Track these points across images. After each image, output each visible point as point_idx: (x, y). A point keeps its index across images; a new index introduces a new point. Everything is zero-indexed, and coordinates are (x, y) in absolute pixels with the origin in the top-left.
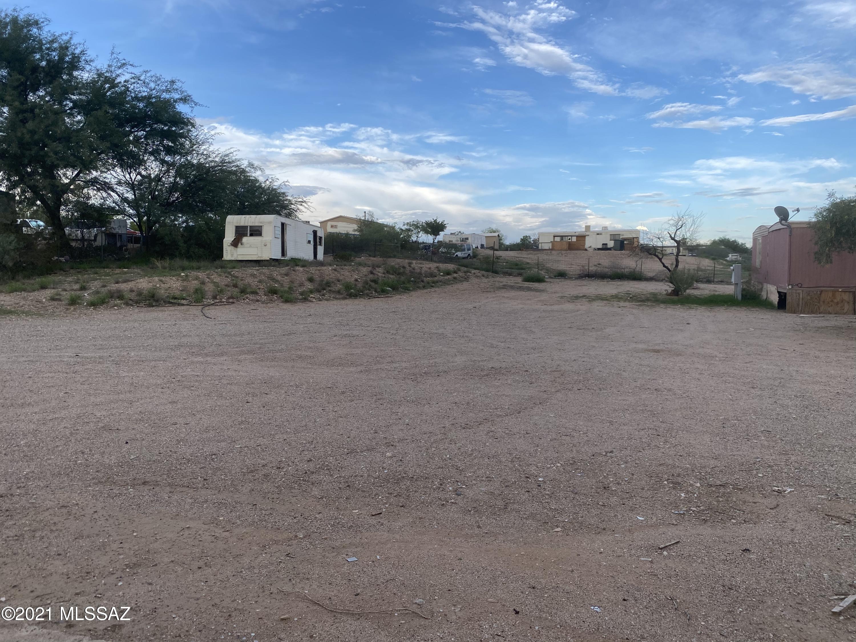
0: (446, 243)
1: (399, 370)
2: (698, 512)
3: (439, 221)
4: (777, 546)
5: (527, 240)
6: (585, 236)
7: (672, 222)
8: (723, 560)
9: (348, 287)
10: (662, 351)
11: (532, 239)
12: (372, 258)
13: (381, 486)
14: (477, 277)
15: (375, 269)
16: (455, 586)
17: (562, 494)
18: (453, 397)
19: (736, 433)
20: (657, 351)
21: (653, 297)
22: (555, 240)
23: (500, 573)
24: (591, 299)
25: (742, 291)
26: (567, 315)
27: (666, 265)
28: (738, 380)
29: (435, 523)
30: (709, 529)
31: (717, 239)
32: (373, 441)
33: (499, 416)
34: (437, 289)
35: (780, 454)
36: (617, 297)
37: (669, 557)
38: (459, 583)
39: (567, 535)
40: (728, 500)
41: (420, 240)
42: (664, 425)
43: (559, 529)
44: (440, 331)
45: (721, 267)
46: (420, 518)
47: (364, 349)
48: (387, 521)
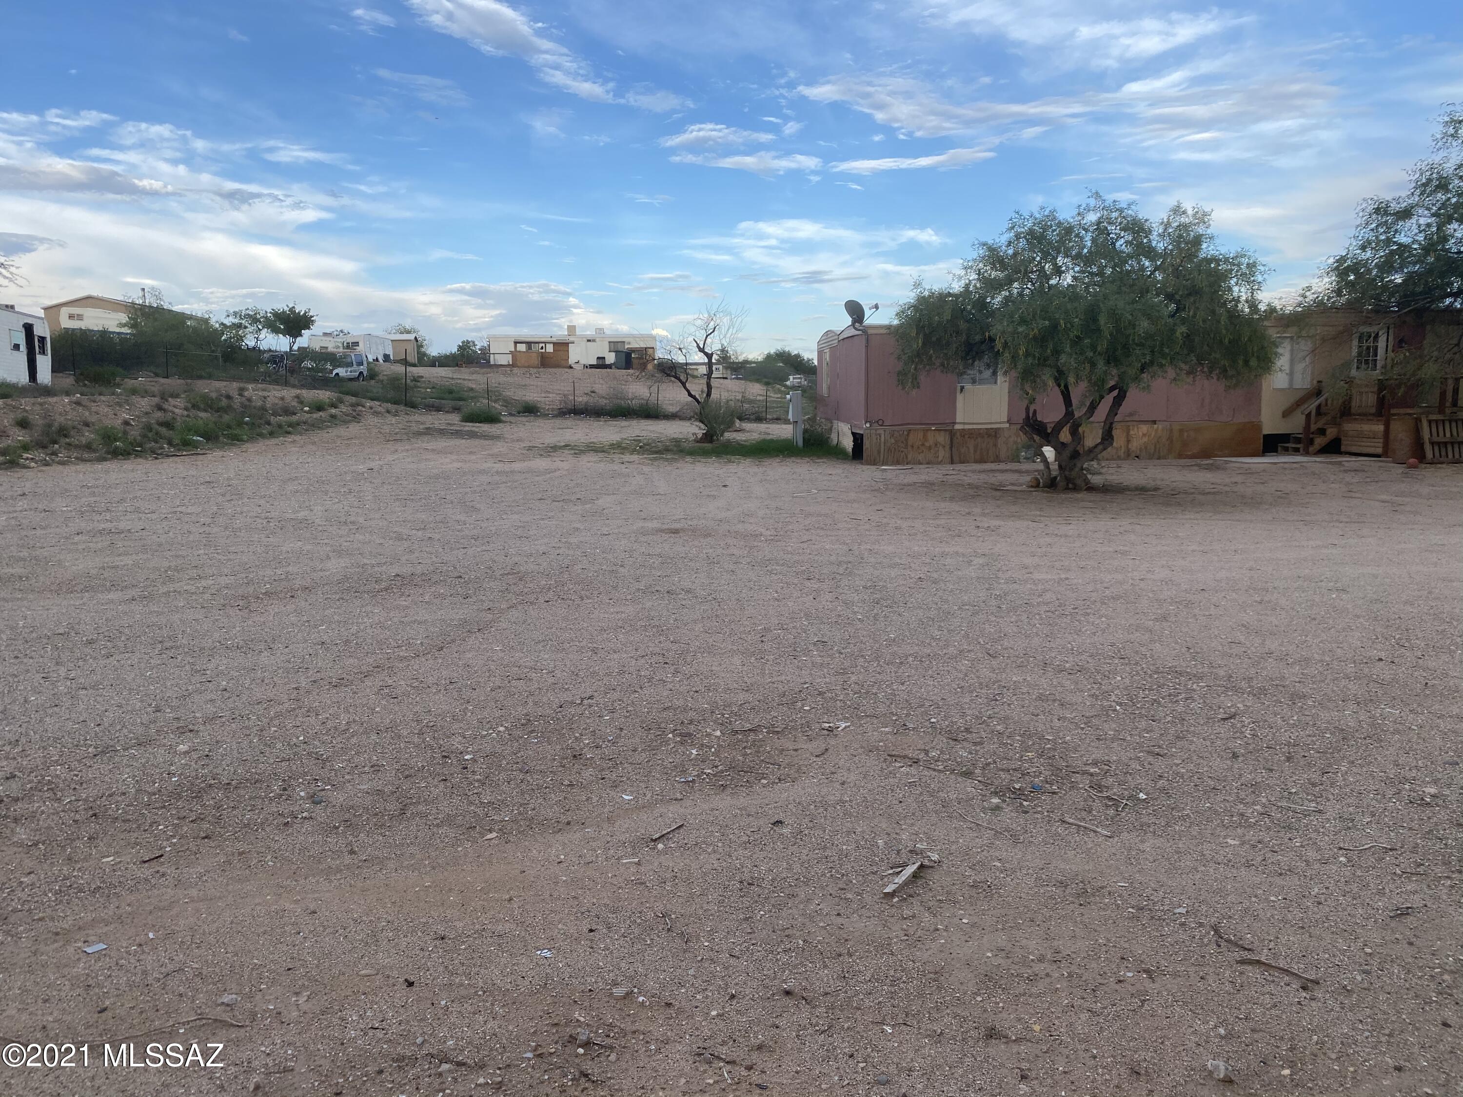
0: (314, 352)
1: (213, 591)
2: (714, 775)
3: (300, 309)
4: (821, 810)
5: (469, 347)
6: (567, 344)
7: (699, 322)
8: (745, 843)
9: (108, 437)
10: (683, 530)
11: (478, 347)
12: (163, 380)
13: (164, 807)
14: (376, 414)
15: (167, 401)
16: (300, 960)
17: (502, 776)
18: (319, 632)
19: (778, 648)
20: (676, 532)
21: (675, 446)
22: (518, 349)
23: (384, 924)
24: (578, 450)
25: (804, 433)
26: (537, 478)
27: (693, 393)
28: (789, 570)
29: (269, 857)
30: (729, 798)
31: (772, 352)
32: (152, 726)
33: (402, 659)
34: (297, 438)
35: (838, 673)
36: (619, 447)
37: (665, 852)
38: (308, 953)
39: (506, 843)
40: (758, 752)
41: (264, 345)
42: (675, 647)
43: (494, 835)
44: (301, 515)
45: (779, 396)
46: (240, 854)
47: (141, 556)
48: (173, 868)
